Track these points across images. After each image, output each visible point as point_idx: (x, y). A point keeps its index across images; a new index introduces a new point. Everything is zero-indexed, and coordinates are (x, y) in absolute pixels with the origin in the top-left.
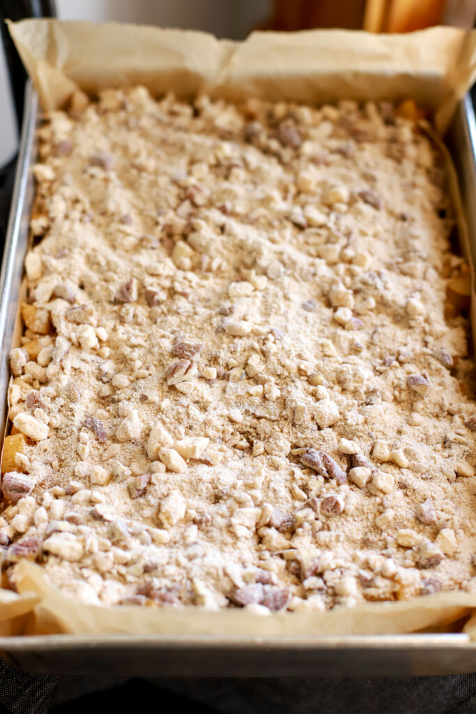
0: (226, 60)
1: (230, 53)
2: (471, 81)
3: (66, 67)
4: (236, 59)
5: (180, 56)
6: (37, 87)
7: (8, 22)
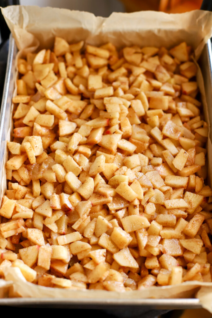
0: (101, 25)
1: (102, 22)
2: (211, 37)
3: (27, 27)
4: (104, 24)
5: (80, 22)
6: (14, 37)
7: (1, 8)
